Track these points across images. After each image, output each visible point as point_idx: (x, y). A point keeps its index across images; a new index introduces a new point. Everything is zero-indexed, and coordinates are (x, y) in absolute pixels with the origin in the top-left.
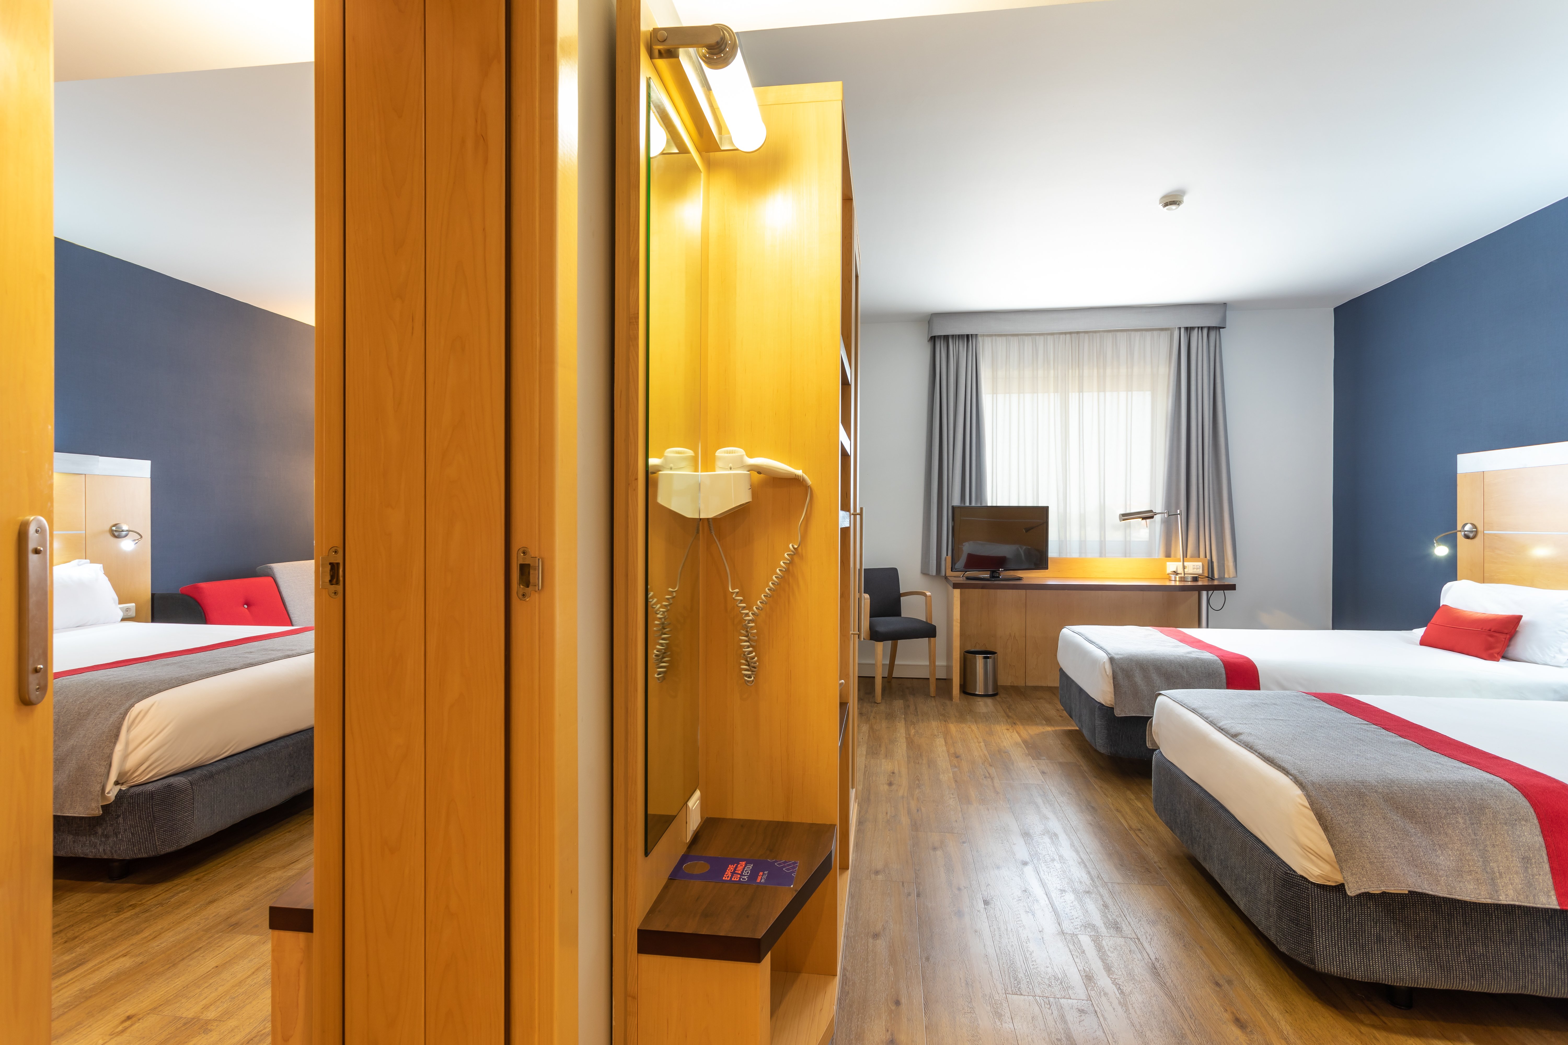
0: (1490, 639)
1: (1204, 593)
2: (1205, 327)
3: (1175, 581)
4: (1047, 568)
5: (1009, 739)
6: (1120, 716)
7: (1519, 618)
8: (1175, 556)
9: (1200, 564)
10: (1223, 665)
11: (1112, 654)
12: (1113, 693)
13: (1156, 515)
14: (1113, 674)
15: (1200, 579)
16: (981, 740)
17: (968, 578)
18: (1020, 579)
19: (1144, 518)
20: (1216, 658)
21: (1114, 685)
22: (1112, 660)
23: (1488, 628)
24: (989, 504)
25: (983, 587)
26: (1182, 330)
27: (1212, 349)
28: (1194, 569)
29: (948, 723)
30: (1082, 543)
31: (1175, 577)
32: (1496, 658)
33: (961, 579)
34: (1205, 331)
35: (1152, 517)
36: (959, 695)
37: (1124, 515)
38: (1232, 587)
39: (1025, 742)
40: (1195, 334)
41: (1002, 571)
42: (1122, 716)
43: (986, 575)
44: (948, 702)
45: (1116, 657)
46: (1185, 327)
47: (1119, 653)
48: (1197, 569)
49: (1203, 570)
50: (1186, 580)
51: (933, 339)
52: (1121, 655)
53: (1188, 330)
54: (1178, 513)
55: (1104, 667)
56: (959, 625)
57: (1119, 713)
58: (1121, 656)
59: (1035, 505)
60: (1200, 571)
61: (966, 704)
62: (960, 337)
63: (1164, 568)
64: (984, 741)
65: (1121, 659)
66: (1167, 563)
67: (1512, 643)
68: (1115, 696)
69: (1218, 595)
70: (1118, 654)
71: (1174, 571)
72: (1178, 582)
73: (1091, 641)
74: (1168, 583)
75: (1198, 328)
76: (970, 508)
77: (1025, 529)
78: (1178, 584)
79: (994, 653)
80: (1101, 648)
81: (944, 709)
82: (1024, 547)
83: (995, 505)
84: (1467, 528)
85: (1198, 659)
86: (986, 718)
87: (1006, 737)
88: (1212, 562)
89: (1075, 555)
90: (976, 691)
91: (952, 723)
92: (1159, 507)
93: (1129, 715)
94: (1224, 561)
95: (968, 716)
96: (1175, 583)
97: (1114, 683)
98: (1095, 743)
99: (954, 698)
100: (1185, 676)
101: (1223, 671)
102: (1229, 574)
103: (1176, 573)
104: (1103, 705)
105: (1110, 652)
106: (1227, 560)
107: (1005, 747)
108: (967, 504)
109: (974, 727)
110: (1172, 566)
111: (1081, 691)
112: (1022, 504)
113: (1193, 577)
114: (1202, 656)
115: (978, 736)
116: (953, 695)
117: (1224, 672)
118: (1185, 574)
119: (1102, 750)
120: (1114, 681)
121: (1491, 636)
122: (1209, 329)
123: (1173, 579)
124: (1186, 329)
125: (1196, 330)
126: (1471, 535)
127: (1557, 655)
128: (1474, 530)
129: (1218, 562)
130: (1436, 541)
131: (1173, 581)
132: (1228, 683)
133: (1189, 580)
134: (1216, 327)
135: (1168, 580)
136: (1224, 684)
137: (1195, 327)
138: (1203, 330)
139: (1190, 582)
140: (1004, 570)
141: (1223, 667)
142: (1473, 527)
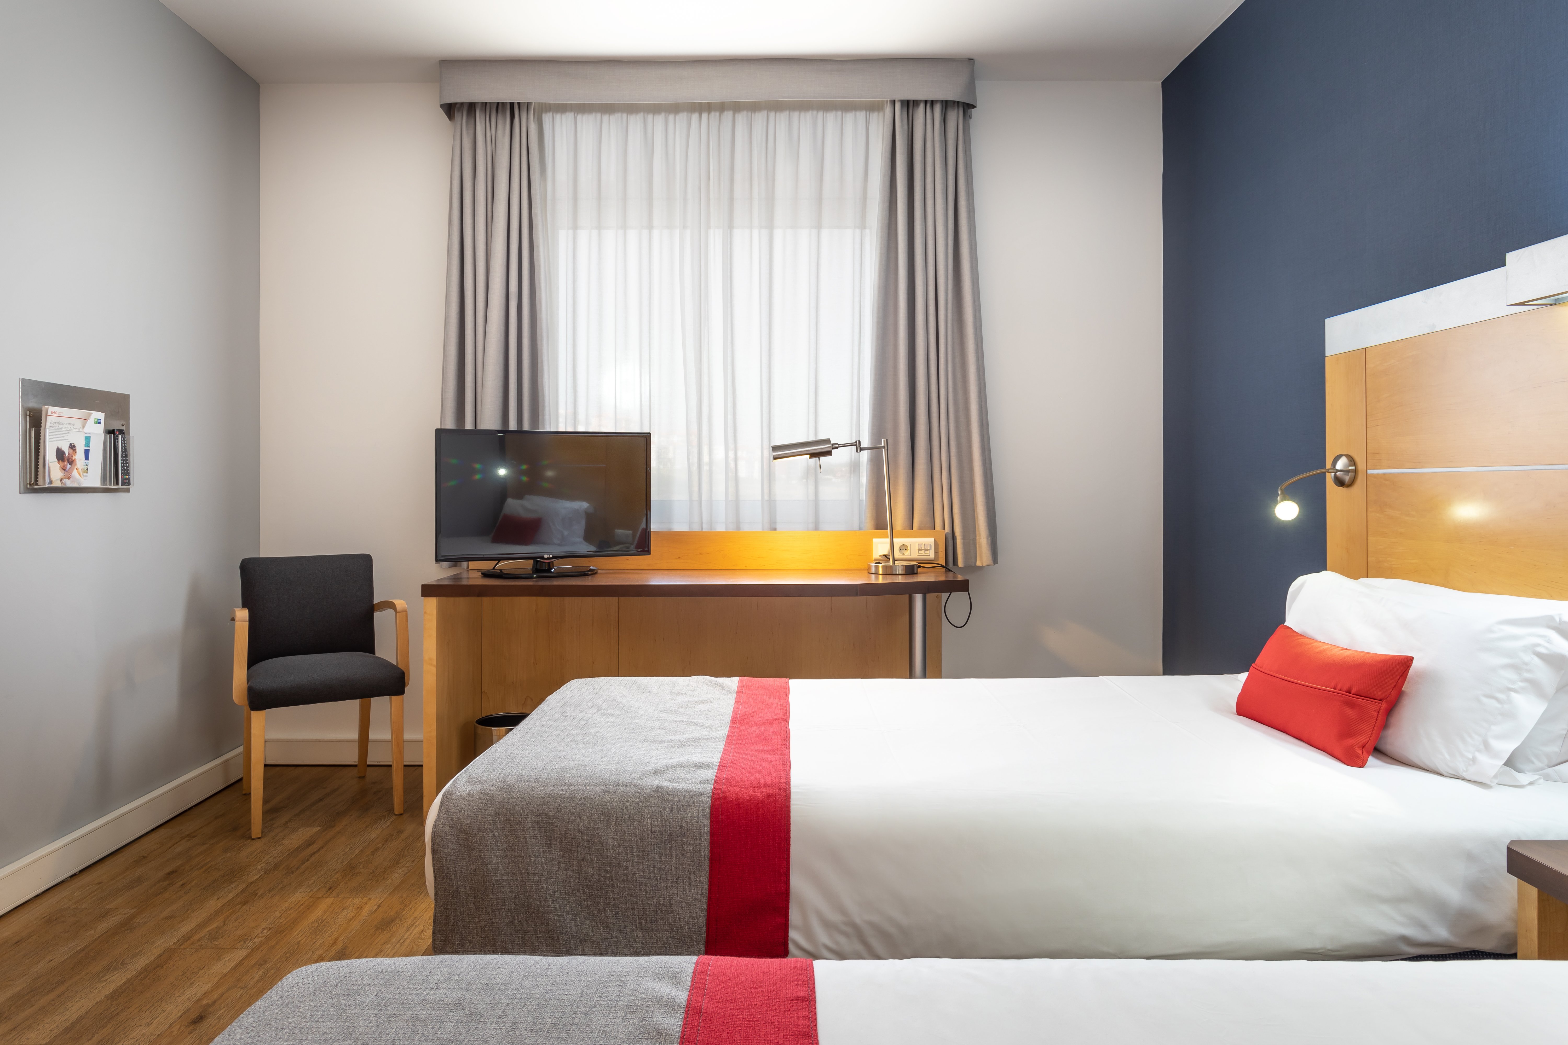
0: (1349, 712)
1: (918, 598)
2: (937, 101)
3: (877, 574)
4: (647, 553)
7: (1405, 663)
8: (891, 526)
9: (931, 541)
13: (837, 448)
15: (921, 570)
18: (590, 574)
19: (813, 455)
20: (706, 788)
23: (1346, 688)
26: (898, 106)
27: (951, 142)
28: (919, 550)
31: (877, 567)
32: (1358, 756)
34: (938, 109)
35: (828, 453)
37: (775, 448)
40: (921, 113)
41: (549, 558)
43: (521, 566)
46: (901, 101)
48: (926, 550)
49: (936, 552)
50: (894, 573)
51: (450, 110)
53: (909, 105)
54: (883, 445)
60: (931, 555)
62: (499, 107)
63: (869, 549)
66: (875, 540)
67: (1393, 720)
71: (885, 556)
72: (881, 577)
74: (873, 580)
75: (926, 102)
78: (881, 580)
84: (1340, 465)
88: (954, 538)
92: (863, 436)
94: (976, 537)
96: (877, 578)
102: (981, 558)
103: (884, 559)
106: (979, 534)
110: (881, 546)
113: (906, 566)
118: (894, 560)
121: (1351, 705)
122: (946, 105)
123: (875, 570)
124: (904, 103)
125: (922, 106)
126: (1347, 478)
127: (1478, 755)
128: (1353, 468)
129: (964, 537)
130: (1281, 489)
131: (873, 576)
132: (713, 860)
133: (900, 573)
134: (958, 102)
135: (867, 572)
136: (706, 864)
137: (921, 101)
138: (934, 106)
139: (900, 577)
140: (551, 556)
141: (708, 816)
142: (1352, 460)
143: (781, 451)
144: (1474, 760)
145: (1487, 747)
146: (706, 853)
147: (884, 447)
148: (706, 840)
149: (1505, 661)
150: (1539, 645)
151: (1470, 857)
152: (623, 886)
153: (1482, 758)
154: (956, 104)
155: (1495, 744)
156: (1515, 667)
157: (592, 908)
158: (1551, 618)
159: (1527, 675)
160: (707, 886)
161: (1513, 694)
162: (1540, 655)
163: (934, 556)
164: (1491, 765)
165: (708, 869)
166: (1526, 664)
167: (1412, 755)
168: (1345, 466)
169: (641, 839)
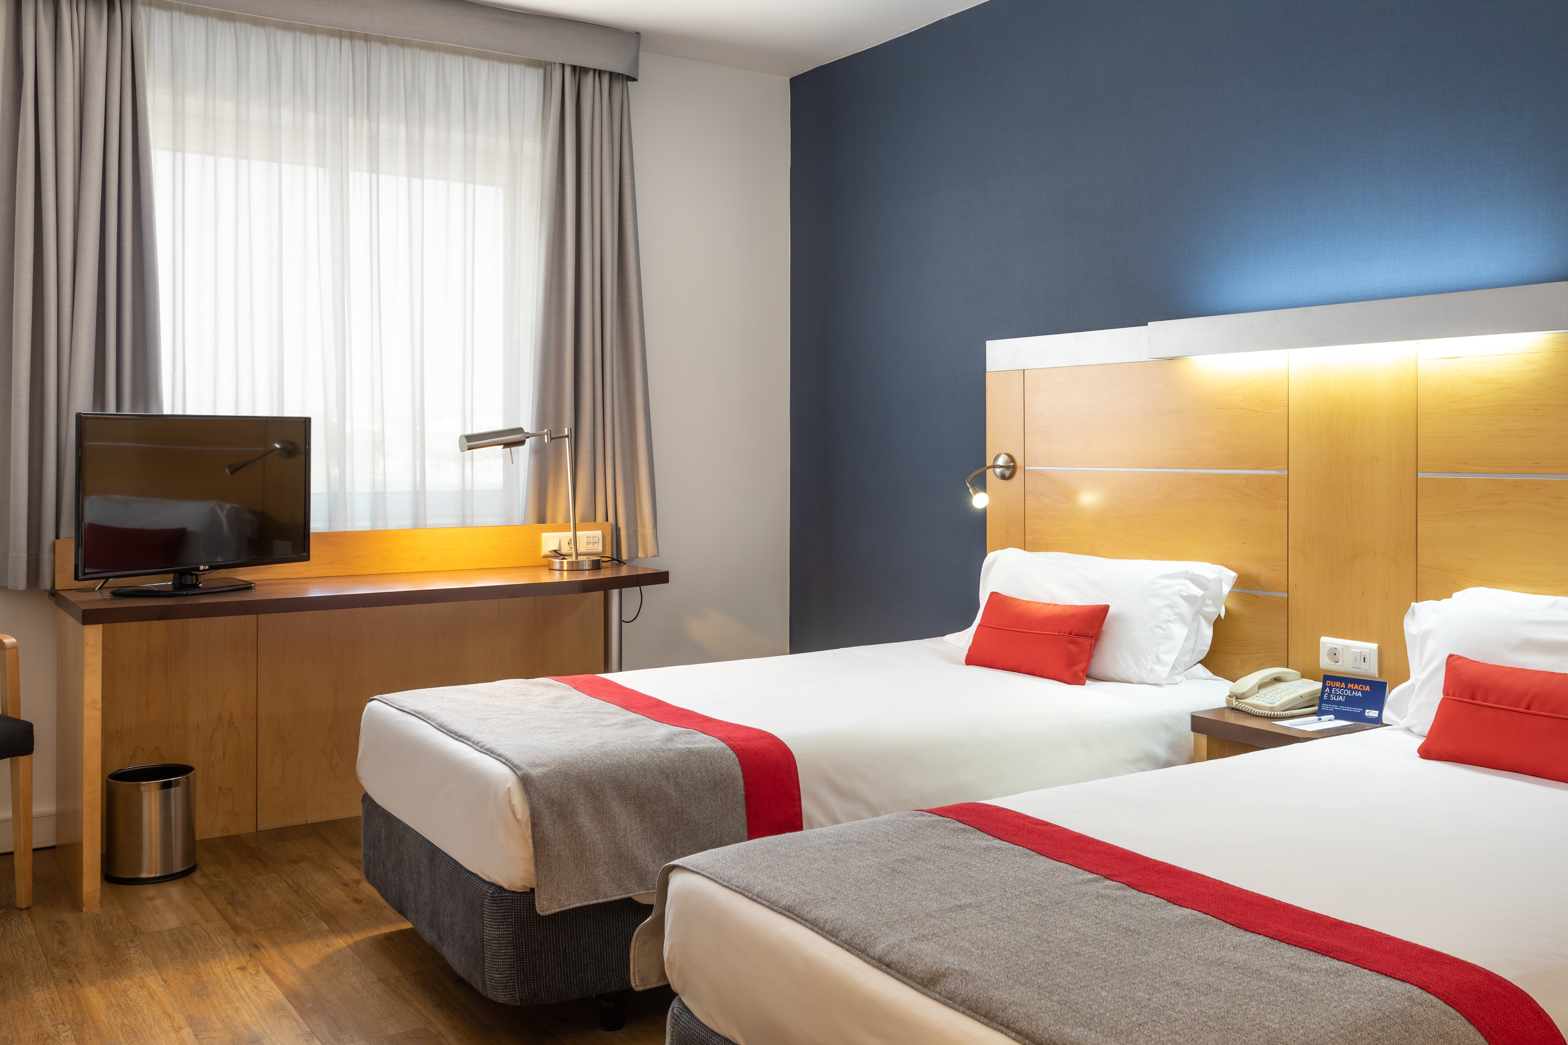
0: (1073, 648)
1: (615, 593)
2: (605, 72)
3: (561, 570)
4: (307, 558)
5: (253, 996)
6: (548, 913)
7: (1105, 609)
8: (554, 521)
9: (599, 533)
10: (737, 759)
11: (523, 765)
12: (533, 861)
13: (524, 437)
14: (532, 816)
15: (603, 564)
16: (180, 1019)
17: (118, 594)
18: (247, 587)
19: (507, 445)
20: (720, 745)
21: (534, 843)
22: (526, 782)
23: (1068, 631)
24: (167, 411)
25: (163, 614)
26: (569, 72)
27: (617, 116)
28: (588, 543)
29: (82, 986)
30: (378, 498)
31: (562, 563)
32: (1081, 678)
33: (97, 596)
34: (606, 80)
35: (521, 443)
36: (98, 894)
37: (469, 438)
38: (662, 578)
39: (293, 996)
40: (588, 81)
41: (204, 570)
42: (553, 911)
43: (165, 582)
44: (69, 917)
45: (535, 772)
46: (572, 66)
47: (538, 761)
48: (594, 543)
49: (604, 545)
50: (581, 568)
52: (542, 765)
53: (579, 71)
54: (566, 434)
55: (510, 801)
56: (98, 715)
57: (545, 906)
58: (544, 770)
59: (275, 414)
60: (599, 548)
61: (121, 912)
63: (536, 544)
64: (190, 1019)
65: (545, 776)
66: (544, 535)
67: (1096, 652)
68: (536, 866)
69: (631, 594)
70: (535, 765)
71: (555, 551)
72: (565, 573)
73: (456, 734)
74: (546, 578)
75: (595, 70)
76: (119, 419)
77: (229, 467)
78: (566, 577)
79: (184, 770)
80: (490, 752)
81: (62, 943)
82: (228, 506)
83: (179, 412)
84: (1001, 460)
85: (690, 751)
86: (180, 946)
87: (242, 992)
88: (617, 530)
89: (361, 523)
90: (140, 870)
91: (92, 983)
92: (527, 423)
93: (568, 908)
94: (637, 527)
95: (132, 950)
96: (562, 575)
97: (533, 837)
98: (484, 982)
99: (85, 902)
100: (673, 793)
101: (738, 771)
102: (645, 549)
103: (557, 554)
104: (501, 888)
105: (517, 761)
106: (643, 525)
107: (246, 1026)
108: (111, 409)
109: (154, 982)
110: (550, 541)
111: (434, 852)
112: (245, 411)
113: (593, 561)
114: (695, 743)
115: (170, 1010)
116: (85, 896)
117: (740, 773)
118: (577, 555)
119: (501, 997)
120: (533, 831)
121: (1074, 643)
122: (612, 75)
123: (557, 566)
124: (574, 68)
125: (591, 74)
126: (1007, 473)
127: (1154, 666)
128: (1013, 464)
129: (628, 529)
130: (968, 483)
131: (558, 572)
132: (748, 797)
133: (587, 568)
134: (623, 75)
135: (548, 568)
136: (742, 801)
137: (590, 69)
138: (602, 76)
139: (587, 572)
140: (207, 567)
141: (738, 763)
142: (1011, 458)
143: (473, 441)
144: (1152, 670)
145: (1158, 659)
146: (742, 792)
147: (567, 436)
148: (741, 782)
149: (1165, 602)
150: (1181, 590)
151: (1168, 728)
152: (686, 828)
153: (1157, 668)
154: (621, 76)
155: (1164, 657)
156: (1170, 606)
157: (665, 850)
158: (1187, 572)
159: (1177, 611)
160: (745, 818)
161: (1170, 624)
162: (1183, 597)
163: (601, 550)
164: (1162, 671)
165: (744, 805)
166: (1176, 603)
167: (1112, 674)
168: (1007, 462)
169: (696, 789)
